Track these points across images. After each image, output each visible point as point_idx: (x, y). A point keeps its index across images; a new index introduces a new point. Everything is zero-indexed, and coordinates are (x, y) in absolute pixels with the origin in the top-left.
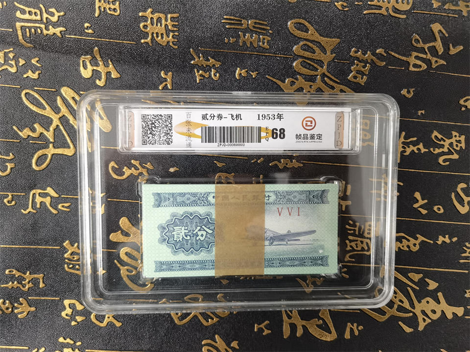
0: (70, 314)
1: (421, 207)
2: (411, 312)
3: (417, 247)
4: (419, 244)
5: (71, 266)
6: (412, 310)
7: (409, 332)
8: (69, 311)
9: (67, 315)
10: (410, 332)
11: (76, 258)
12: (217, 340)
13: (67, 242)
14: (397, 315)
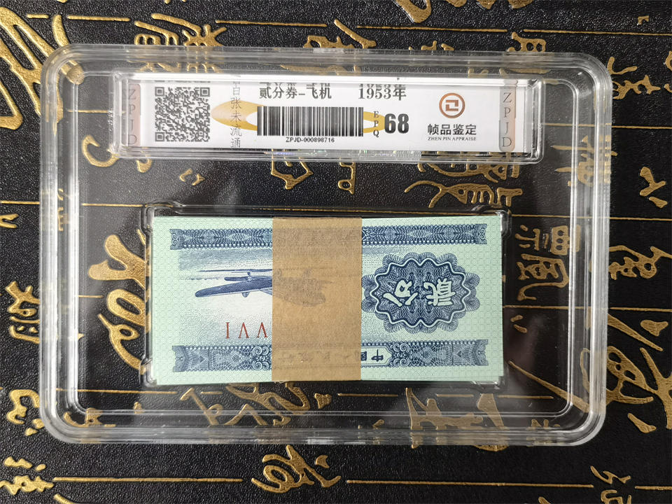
0: (23, 415)
1: (654, 194)
2: (650, 394)
3: (654, 271)
4: (657, 264)
5: (21, 328)
6: (652, 391)
7: (647, 431)
8: (20, 410)
9: (17, 417)
10: (650, 433)
11: (30, 312)
12: (290, 455)
13: (13, 283)
14: (624, 401)
